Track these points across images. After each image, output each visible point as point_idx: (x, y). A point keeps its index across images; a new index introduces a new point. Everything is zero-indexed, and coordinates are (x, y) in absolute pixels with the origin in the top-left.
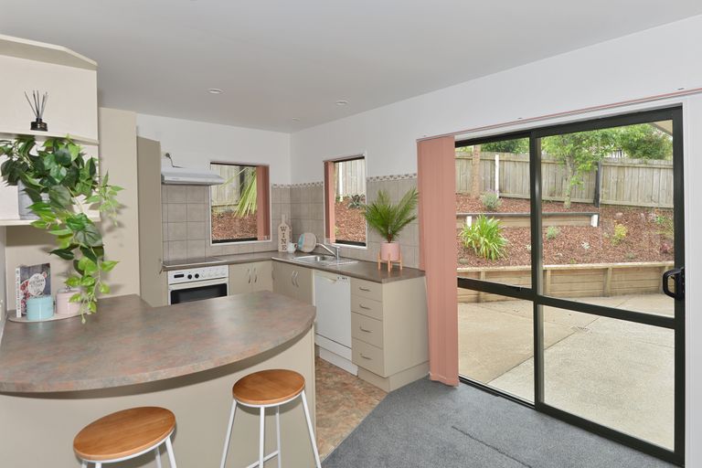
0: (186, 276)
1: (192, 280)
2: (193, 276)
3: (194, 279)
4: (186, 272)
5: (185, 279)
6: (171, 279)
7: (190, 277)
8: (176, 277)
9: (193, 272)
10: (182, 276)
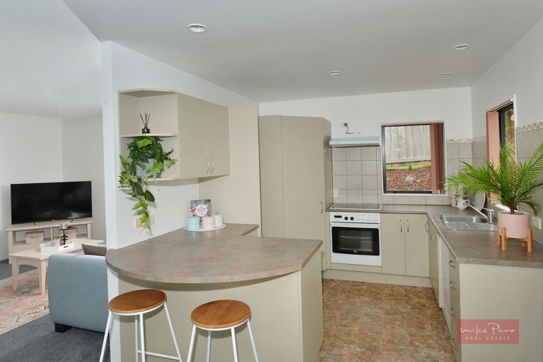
0: (343, 217)
1: (347, 221)
2: (349, 219)
3: (349, 220)
4: (344, 215)
5: (342, 219)
6: (332, 219)
7: (346, 218)
8: (335, 217)
9: (349, 215)
10: (341, 217)
